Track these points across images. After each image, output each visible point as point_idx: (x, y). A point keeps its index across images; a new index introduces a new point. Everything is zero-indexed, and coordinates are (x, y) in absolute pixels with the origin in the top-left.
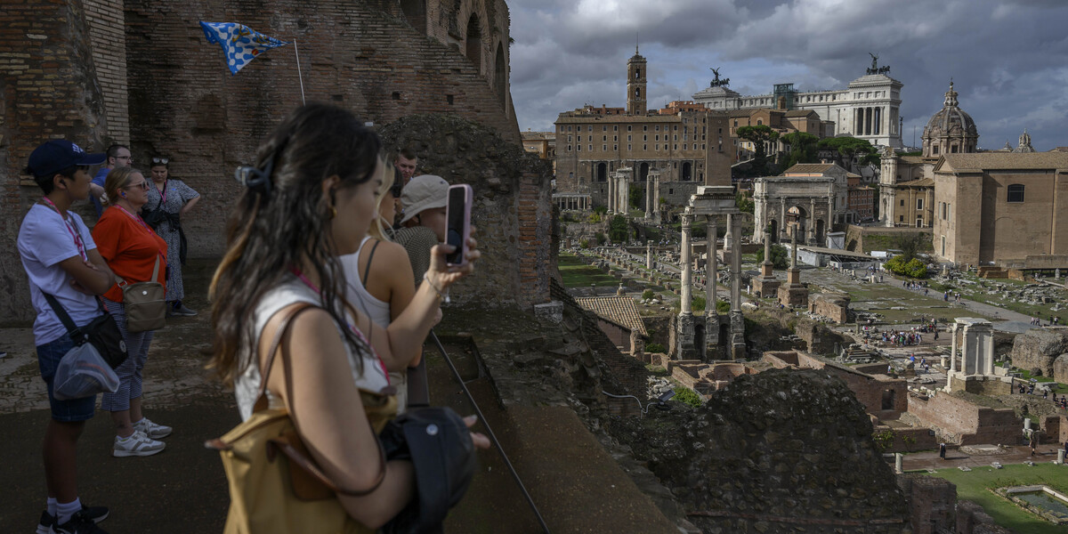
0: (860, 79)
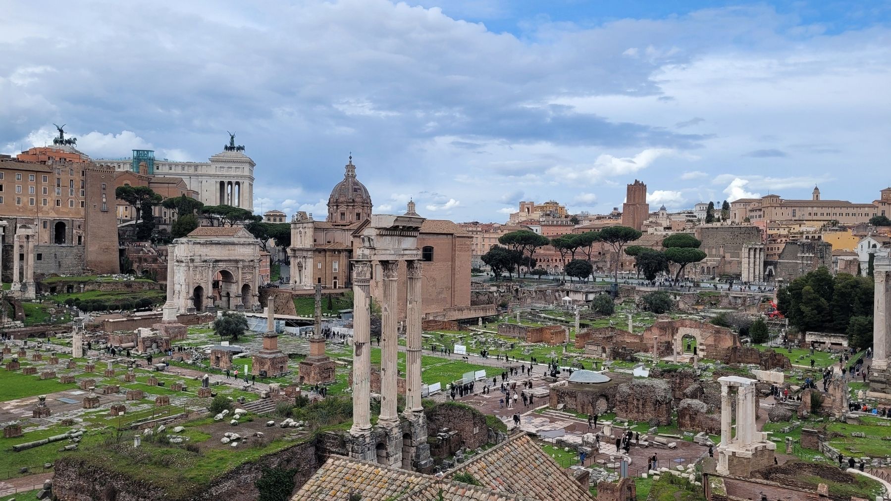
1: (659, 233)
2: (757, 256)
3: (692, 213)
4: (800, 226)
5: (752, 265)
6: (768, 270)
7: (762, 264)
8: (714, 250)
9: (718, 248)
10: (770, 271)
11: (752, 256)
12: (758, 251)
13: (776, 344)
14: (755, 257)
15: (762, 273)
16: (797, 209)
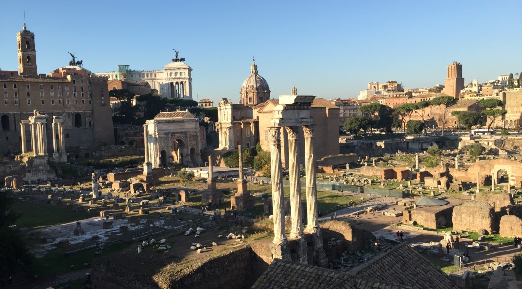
0: (169, 64)
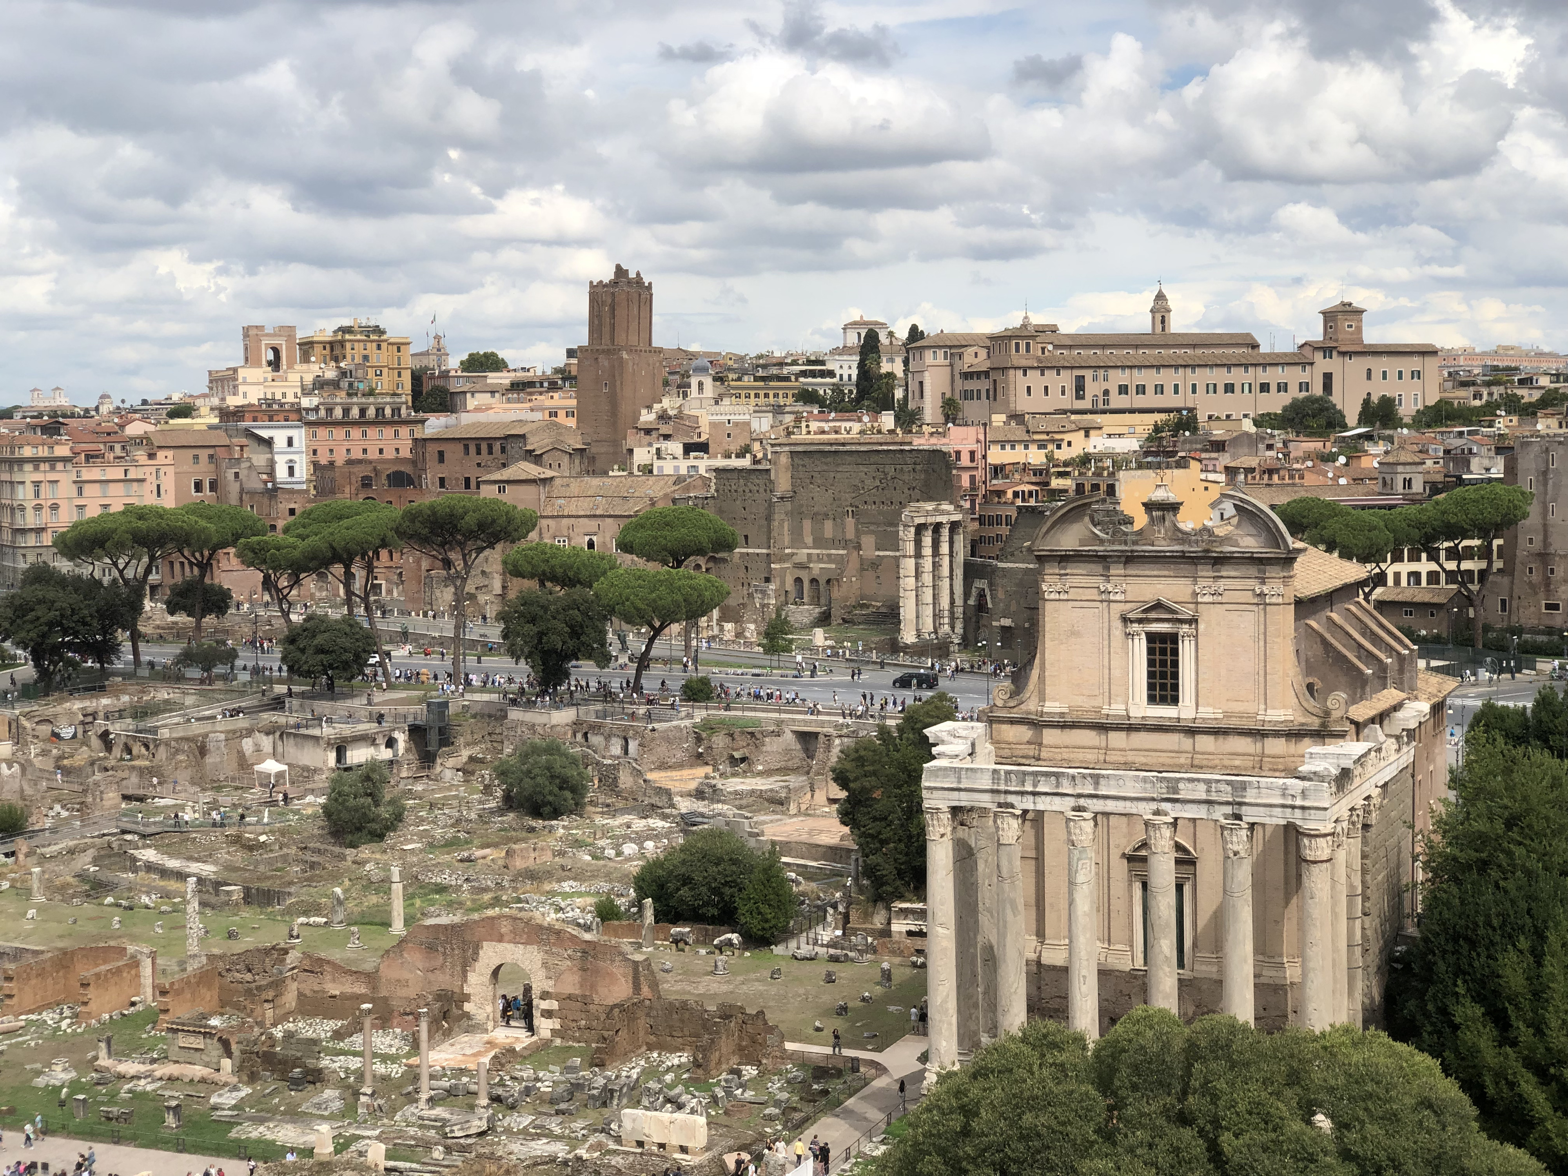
1: (668, 467)
2: (945, 548)
3: (823, 363)
4: (1087, 435)
5: (927, 579)
6: (974, 592)
7: (959, 573)
8: (828, 525)
9: (838, 518)
10: (981, 595)
11: (927, 551)
12: (945, 532)
13: (815, 943)
14: (936, 552)
15: (959, 601)
16: (1088, 374)
